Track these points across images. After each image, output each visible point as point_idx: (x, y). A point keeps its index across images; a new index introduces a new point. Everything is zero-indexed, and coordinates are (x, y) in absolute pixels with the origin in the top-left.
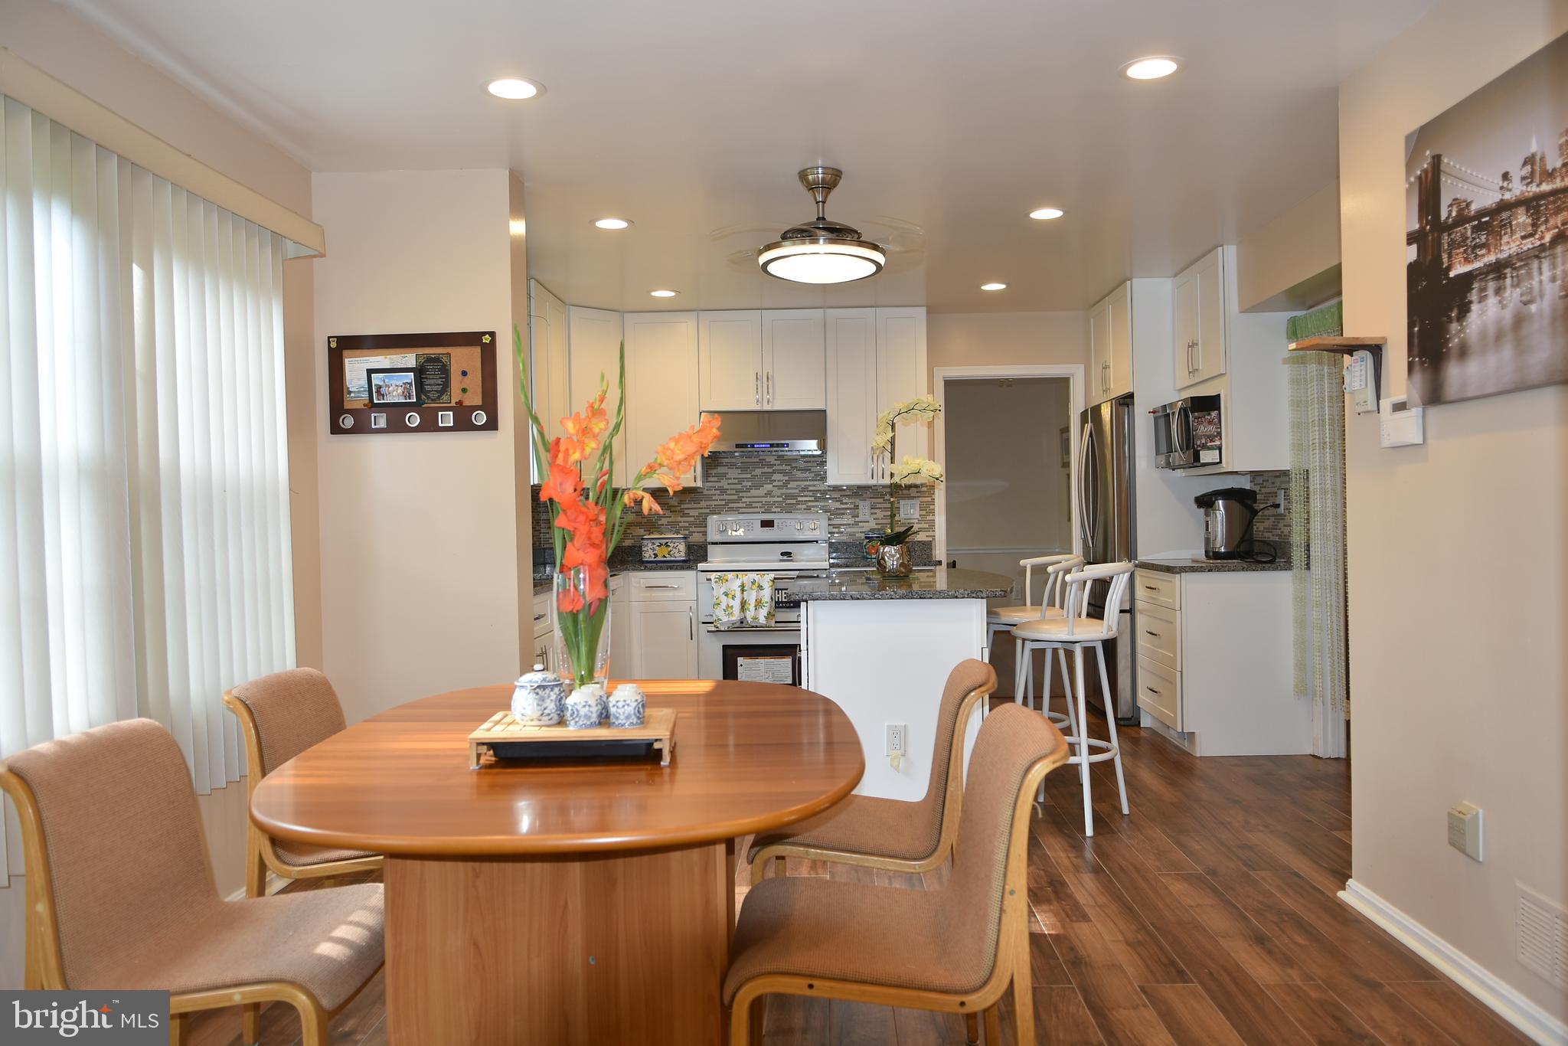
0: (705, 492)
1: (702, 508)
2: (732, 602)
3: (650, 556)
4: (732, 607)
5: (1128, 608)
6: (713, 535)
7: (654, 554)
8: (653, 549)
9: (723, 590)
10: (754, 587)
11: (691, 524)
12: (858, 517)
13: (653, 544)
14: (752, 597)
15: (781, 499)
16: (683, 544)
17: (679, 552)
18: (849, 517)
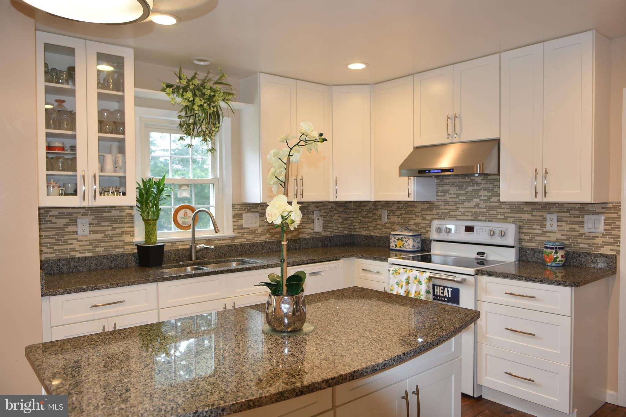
3: (393, 246)
6: (433, 235)
7: (396, 245)
8: (395, 242)
9: (396, 280)
10: (416, 281)
12: (546, 228)
13: (395, 238)
16: (411, 240)
17: (409, 245)
18: (539, 227)
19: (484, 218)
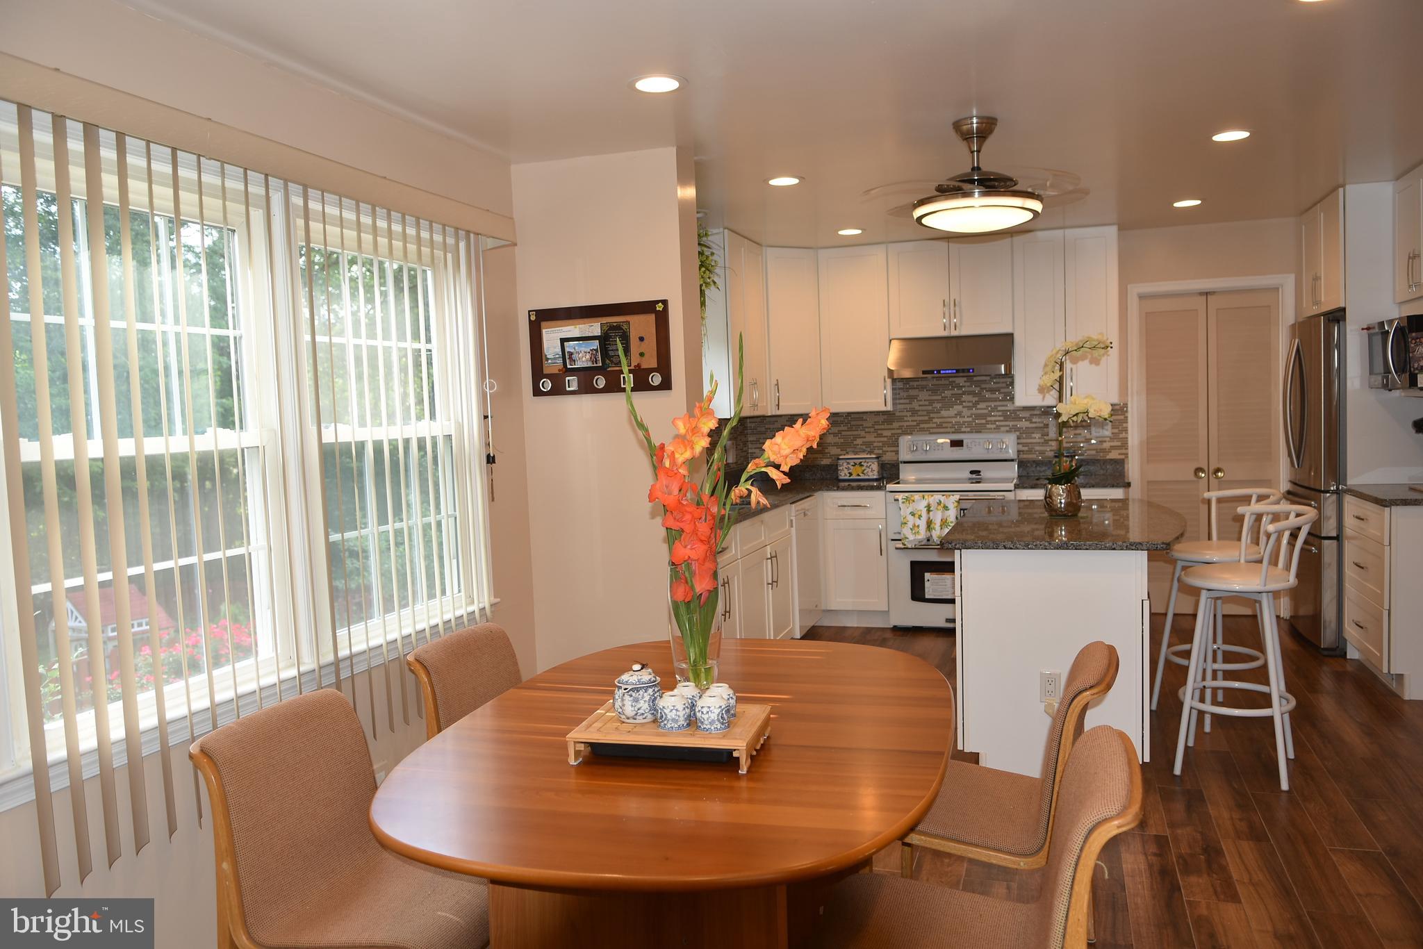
0: (897, 414)
1: (894, 429)
2: (918, 522)
3: (845, 475)
4: (918, 526)
5: (1335, 535)
6: (904, 455)
7: (849, 473)
8: (848, 469)
9: (910, 510)
10: (939, 507)
11: (884, 444)
12: (1048, 435)
13: (848, 463)
14: (937, 517)
15: (970, 419)
16: (876, 463)
17: (872, 471)
18: (1039, 435)
19: (968, 429)
